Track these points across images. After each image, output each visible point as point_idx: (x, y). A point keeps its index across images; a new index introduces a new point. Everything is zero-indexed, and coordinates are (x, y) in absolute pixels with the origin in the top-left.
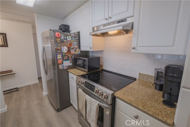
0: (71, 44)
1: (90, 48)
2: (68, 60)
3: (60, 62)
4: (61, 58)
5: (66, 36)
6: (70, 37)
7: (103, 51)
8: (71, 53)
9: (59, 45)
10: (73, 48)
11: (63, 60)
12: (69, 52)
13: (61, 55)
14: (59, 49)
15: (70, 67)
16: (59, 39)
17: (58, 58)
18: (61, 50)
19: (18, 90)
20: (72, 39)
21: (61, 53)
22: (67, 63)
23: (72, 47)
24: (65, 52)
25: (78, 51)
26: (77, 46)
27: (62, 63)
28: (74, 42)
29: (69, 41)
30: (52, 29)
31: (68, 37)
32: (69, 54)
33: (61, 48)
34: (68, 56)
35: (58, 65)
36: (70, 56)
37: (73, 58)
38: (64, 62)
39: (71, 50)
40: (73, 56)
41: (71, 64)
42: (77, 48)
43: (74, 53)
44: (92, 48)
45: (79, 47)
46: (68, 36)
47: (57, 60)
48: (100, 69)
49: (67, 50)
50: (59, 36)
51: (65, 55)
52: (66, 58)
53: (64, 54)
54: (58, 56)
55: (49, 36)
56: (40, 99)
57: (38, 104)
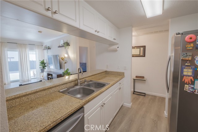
3: (186, 81)
4: (190, 74)
9: (190, 54)
11: (196, 78)
13: (191, 70)
14: (188, 60)
16: (192, 45)
17: (185, 73)
18: (192, 61)
19: (145, 96)
21: (193, 67)
30: (181, 32)
33: (193, 59)
47: (182, 77)
50: (192, 40)
54: (185, 70)
55: (174, 43)
56: (159, 117)
57: (153, 119)
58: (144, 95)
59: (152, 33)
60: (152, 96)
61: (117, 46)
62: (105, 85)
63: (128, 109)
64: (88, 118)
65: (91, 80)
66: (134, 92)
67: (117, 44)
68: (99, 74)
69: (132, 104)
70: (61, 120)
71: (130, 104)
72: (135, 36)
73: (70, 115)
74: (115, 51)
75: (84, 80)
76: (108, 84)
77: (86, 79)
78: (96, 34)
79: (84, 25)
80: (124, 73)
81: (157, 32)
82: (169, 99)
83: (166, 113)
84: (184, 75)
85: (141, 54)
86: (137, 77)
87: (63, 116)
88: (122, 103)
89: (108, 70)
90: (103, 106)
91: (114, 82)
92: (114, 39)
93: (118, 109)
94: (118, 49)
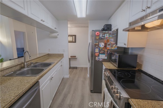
0: (108, 41)
1: (124, 45)
2: (103, 53)
3: (96, 55)
4: (98, 51)
5: (104, 34)
6: (108, 34)
7: (144, 48)
8: (107, 48)
9: (97, 41)
10: (110, 44)
11: (100, 53)
12: (105, 47)
13: (98, 50)
14: (97, 45)
15: (104, 60)
16: (98, 37)
17: (96, 51)
18: (98, 45)
20: (109, 36)
21: (99, 48)
22: (103, 57)
23: (108, 43)
24: (102, 47)
25: (114, 47)
26: (114, 43)
27: (99, 56)
28: (111, 39)
29: (107, 38)
30: (94, 30)
31: (105, 35)
32: (105, 49)
33: (99, 44)
34: (104, 50)
35: (95, 56)
36: (106, 50)
37: (109, 53)
38: (100, 55)
39: (107, 46)
40: (109, 51)
41: (106, 58)
42: (114, 44)
43: (110, 48)
44: (127, 44)
45: (116, 44)
46: (106, 33)
47: (95, 53)
48: (136, 68)
49: (104, 46)
50: (98, 35)
51: (102, 50)
52: (102, 52)
53: (100, 49)
54: (96, 50)
55: (91, 35)
56: (85, 78)
57: (82, 81)
58: (76, 68)
59: (80, 27)
60: (81, 68)
61: (57, 34)
62: (51, 64)
63: (67, 79)
64: (42, 89)
65: (36, 62)
66: (70, 67)
67: (57, 32)
68: (43, 56)
69: (70, 75)
70: (23, 93)
71: (68, 75)
72: (69, 27)
73: (29, 88)
74: (56, 37)
75: (30, 62)
76: (53, 63)
77: (31, 61)
78: (42, 22)
79: (31, 13)
80: (63, 54)
81: (82, 27)
82: (90, 68)
83: (88, 76)
84: (96, 52)
85: (73, 41)
86: (71, 57)
87: (24, 90)
88: (63, 76)
89: (50, 53)
90: (51, 79)
91: (57, 61)
92: (55, 28)
93: (61, 81)
94: (58, 36)
